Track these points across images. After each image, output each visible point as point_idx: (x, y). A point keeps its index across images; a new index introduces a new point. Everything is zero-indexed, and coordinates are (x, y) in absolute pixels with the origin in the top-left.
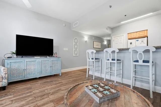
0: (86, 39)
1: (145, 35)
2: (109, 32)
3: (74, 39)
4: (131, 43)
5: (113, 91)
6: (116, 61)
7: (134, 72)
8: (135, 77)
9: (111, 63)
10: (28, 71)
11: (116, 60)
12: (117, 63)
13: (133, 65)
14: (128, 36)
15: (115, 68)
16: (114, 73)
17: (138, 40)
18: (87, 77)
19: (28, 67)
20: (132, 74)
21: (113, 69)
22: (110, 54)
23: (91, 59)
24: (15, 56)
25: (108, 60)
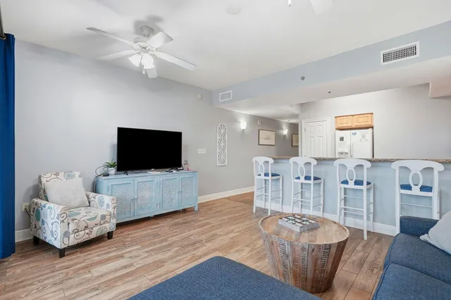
0: (243, 125)
1: (369, 123)
2: (295, 110)
3: (219, 126)
4: (342, 139)
5: (312, 222)
6: (312, 182)
7: (343, 201)
8: (345, 209)
9: (302, 184)
10: (139, 201)
11: (312, 178)
12: (314, 184)
13: (341, 188)
14: (336, 122)
15: (310, 194)
16: (310, 203)
17: (356, 134)
18: (254, 212)
19: (140, 195)
20: (340, 204)
21: (306, 195)
22: (301, 168)
23: (263, 175)
24: (113, 171)
25: (299, 178)
